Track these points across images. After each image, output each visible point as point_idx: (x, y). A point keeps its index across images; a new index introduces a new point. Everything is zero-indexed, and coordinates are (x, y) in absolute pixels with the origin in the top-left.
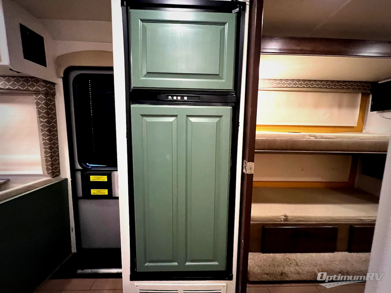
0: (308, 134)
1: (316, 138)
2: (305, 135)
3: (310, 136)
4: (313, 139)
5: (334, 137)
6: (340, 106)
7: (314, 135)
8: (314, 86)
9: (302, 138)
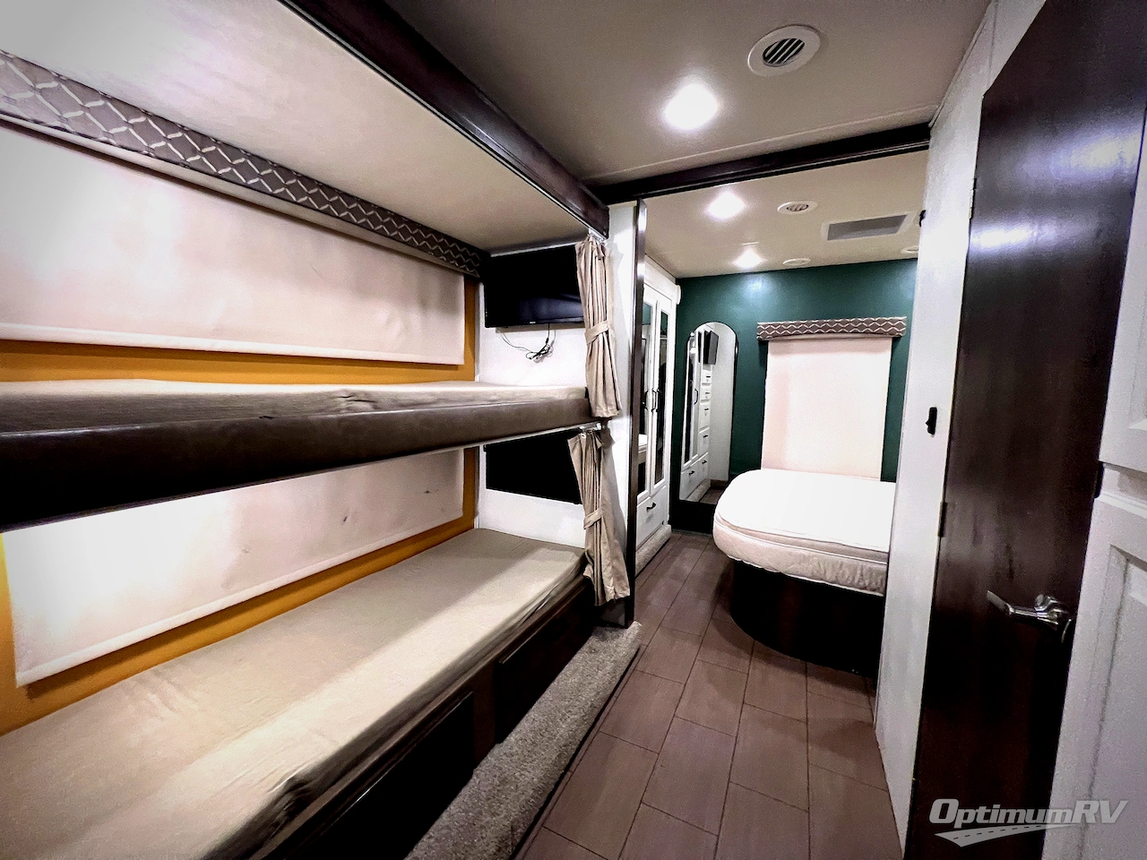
0: (345, 391)
1: (376, 408)
2: (331, 396)
3: (352, 397)
4: (365, 410)
5: (430, 399)
6: (424, 304)
7: (366, 394)
8: (326, 206)
9: (321, 411)
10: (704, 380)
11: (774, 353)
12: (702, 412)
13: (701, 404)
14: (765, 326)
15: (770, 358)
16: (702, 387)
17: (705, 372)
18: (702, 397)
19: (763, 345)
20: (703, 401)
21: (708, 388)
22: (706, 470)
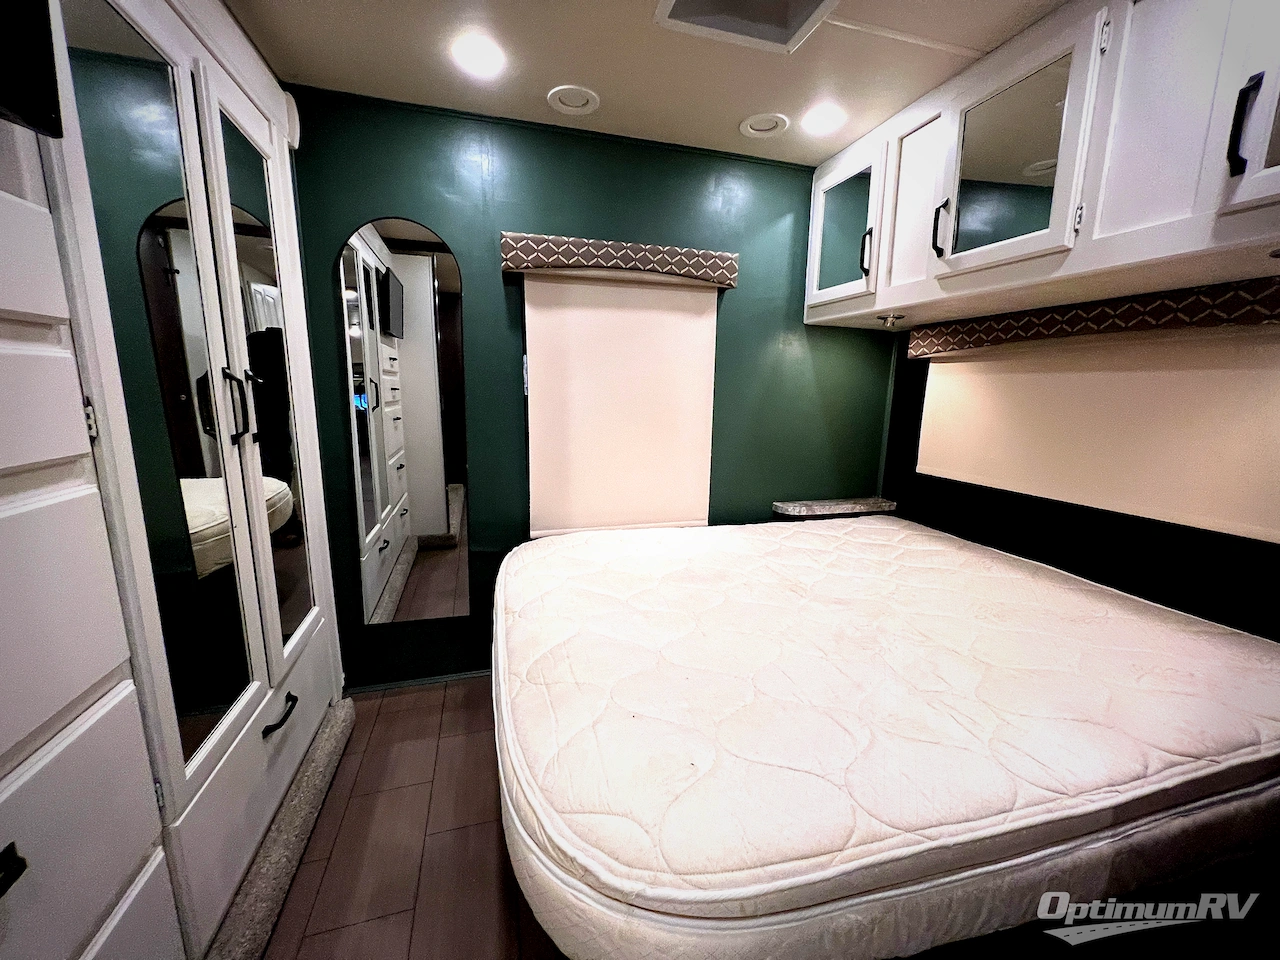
10: (386, 365)
11: (539, 304)
12: (389, 425)
13: (387, 410)
14: (517, 240)
15: (531, 315)
16: (383, 377)
17: (386, 351)
18: (386, 395)
19: (514, 281)
20: (388, 404)
21: (395, 381)
22: (408, 525)
